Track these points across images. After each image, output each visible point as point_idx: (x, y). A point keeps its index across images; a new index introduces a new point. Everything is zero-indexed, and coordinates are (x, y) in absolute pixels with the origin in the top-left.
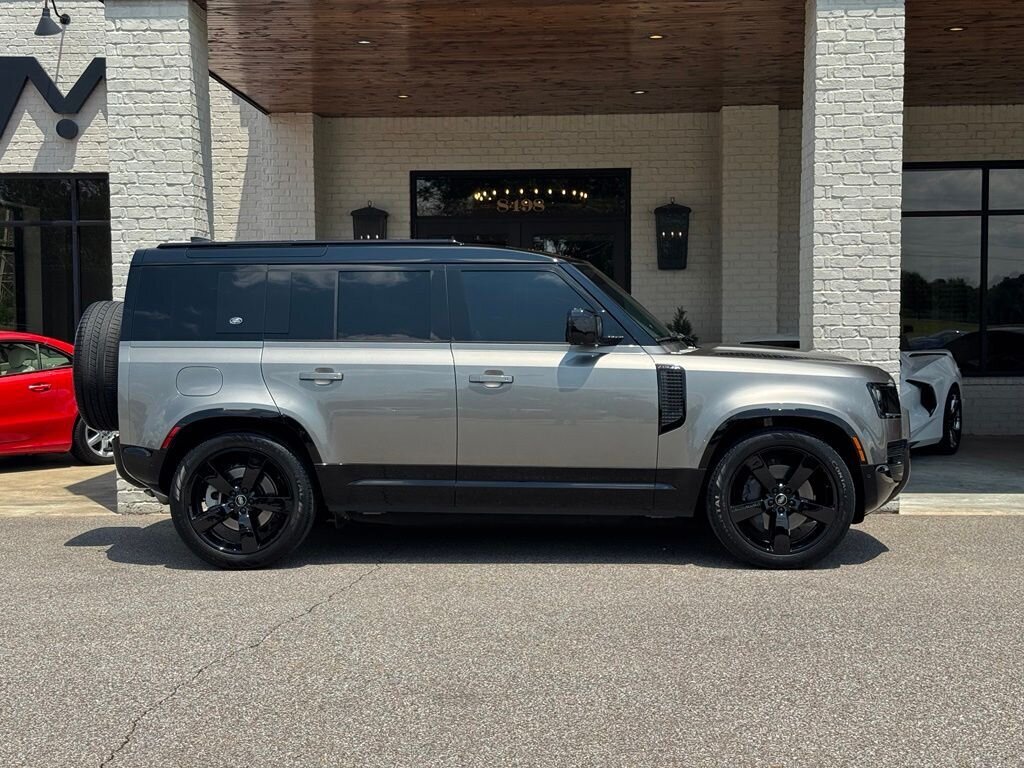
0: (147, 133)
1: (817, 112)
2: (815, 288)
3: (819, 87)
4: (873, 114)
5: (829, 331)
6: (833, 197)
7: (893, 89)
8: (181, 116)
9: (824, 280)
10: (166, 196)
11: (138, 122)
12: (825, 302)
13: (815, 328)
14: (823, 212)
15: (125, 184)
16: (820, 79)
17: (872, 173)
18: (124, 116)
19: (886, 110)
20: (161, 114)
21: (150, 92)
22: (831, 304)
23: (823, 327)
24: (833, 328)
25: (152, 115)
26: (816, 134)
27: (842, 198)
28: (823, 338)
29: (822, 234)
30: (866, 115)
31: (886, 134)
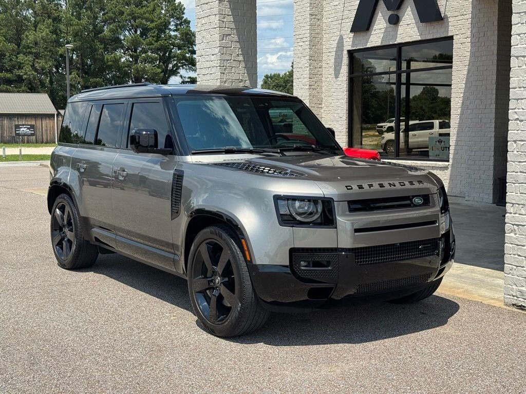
0: (207, 27)
2: (511, 107)
5: (519, 146)
8: (216, 15)
9: (518, 100)
10: (212, 61)
11: (203, 22)
12: (517, 119)
13: (509, 143)
14: (519, 38)
15: (200, 56)
18: (200, 19)
20: (210, 16)
21: (207, 4)
22: (522, 121)
23: (515, 141)
24: (523, 143)
25: (207, 17)
28: (515, 152)
29: (517, 57)
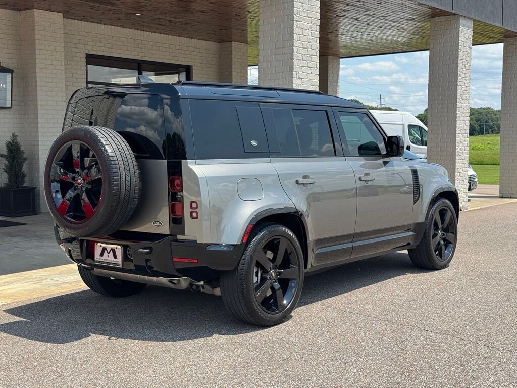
1: (294, 32)
3: (295, 19)
4: (311, 37)
6: (299, 78)
7: (317, 25)
16: (295, 14)
17: (311, 68)
19: (315, 36)
26: (294, 44)
27: (302, 79)
30: (309, 37)
31: (314, 48)
